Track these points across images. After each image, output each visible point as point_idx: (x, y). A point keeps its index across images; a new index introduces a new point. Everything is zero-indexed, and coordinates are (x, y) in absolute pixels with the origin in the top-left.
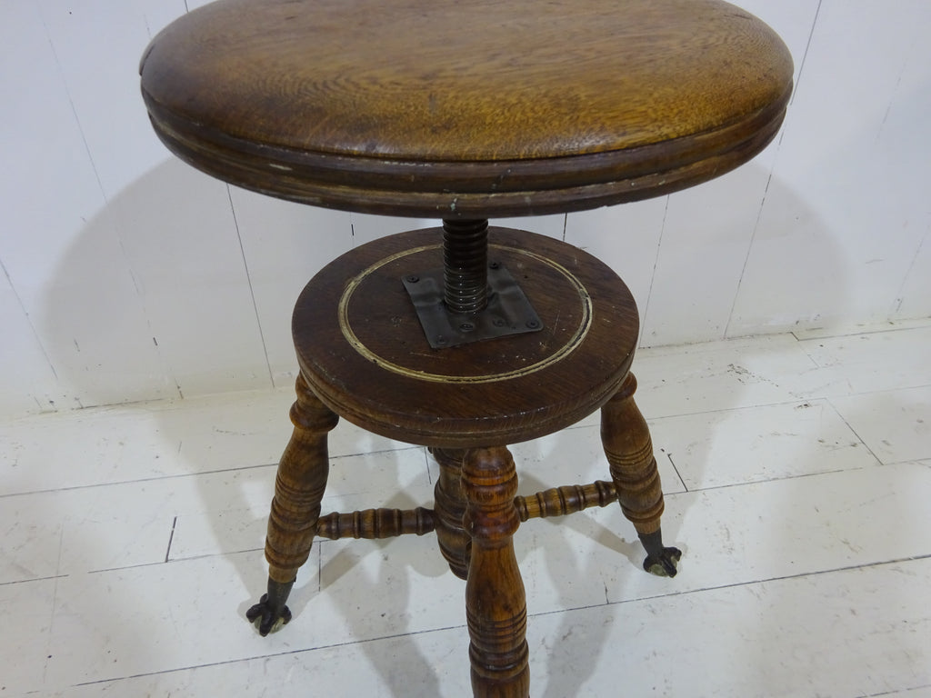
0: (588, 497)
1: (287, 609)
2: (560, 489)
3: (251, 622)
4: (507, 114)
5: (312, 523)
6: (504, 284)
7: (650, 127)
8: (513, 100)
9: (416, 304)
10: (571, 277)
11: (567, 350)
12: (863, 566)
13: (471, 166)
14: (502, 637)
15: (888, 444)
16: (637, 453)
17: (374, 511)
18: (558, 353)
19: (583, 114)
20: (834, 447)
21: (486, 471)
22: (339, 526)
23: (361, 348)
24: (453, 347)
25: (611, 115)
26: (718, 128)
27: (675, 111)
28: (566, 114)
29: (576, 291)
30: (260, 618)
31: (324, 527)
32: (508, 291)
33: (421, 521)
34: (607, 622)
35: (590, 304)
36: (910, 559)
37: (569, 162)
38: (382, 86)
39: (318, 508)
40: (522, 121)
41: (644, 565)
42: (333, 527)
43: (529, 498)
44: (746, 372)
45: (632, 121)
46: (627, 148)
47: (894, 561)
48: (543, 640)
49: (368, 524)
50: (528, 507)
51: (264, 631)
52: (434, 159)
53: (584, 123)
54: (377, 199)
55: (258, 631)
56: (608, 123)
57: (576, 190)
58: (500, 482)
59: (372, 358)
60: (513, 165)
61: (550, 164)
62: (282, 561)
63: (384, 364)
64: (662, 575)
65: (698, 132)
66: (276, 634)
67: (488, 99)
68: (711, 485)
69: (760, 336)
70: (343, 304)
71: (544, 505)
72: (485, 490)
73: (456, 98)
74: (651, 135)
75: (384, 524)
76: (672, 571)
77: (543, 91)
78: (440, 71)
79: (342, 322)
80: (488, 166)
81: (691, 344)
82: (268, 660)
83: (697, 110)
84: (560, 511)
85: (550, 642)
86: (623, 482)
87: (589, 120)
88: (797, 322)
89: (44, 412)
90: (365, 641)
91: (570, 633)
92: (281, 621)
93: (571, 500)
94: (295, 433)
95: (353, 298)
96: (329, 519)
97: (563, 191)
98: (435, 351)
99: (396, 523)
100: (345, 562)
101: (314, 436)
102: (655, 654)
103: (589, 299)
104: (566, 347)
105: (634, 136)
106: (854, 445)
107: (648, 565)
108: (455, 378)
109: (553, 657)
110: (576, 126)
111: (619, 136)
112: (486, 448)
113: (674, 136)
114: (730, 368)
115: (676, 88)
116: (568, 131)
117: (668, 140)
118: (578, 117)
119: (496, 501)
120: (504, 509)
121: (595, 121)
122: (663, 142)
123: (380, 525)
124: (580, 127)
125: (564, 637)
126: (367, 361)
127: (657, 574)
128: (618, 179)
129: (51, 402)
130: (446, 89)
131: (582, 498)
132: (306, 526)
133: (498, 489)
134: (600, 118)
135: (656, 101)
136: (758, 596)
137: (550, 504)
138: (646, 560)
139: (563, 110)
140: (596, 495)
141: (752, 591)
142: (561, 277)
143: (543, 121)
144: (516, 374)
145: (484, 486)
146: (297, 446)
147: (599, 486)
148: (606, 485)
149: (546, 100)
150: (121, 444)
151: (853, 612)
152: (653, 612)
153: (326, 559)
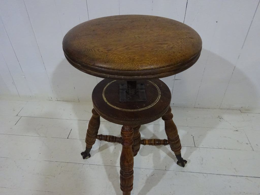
0: (161, 142)
1: (90, 154)
2: (154, 139)
3: (82, 155)
4: (120, 61)
5: (95, 136)
6: (142, 89)
7: (149, 66)
8: (122, 58)
9: (120, 91)
10: (158, 89)
11: (150, 107)
12: (238, 176)
13: (111, 70)
14: (126, 168)
15: (257, 145)
16: (172, 134)
17: (110, 136)
18: (147, 107)
19: (134, 62)
20: (241, 143)
21: (125, 130)
22: (102, 138)
23: (105, 99)
24: (124, 102)
25: (140, 63)
26: (166, 67)
27: (155, 63)
28: (131, 62)
29: (158, 93)
30: (83, 155)
31: (98, 137)
32: (142, 91)
34: (164, 174)
35: (160, 97)
36: (252, 177)
37: (130, 71)
38: (99, 52)
39: (97, 132)
40: (122, 62)
41: (177, 163)
42: (100, 137)
43: (147, 140)
44: (223, 119)
45: (144, 65)
46: (143, 70)
47: (247, 177)
48: (147, 175)
49: (108, 138)
50: (146, 142)
51: (84, 158)
52: (104, 68)
53: (134, 64)
54: (95, 74)
55: (83, 158)
56: (139, 65)
57: (133, 77)
58: (128, 134)
59: (106, 102)
60: (119, 71)
61: (127, 71)
62: (88, 143)
63: (108, 103)
64: (181, 166)
65: (161, 68)
66: (87, 159)
67: (117, 57)
68: (202, 147)
69: (230, 110)
70: (105, 88)
71: (150, 142)
72: (125, 135)
73: (111, 56)
74: (148, 68)
75: (112, 139)
76: (183, 166)
77: (129, 56)
78: (112, 49)
79: (103, 92)
80: (115, 71)
81: (209, 109)
82: (84, 165)
83: (161, 63)
84: (153, 145)
85: (148, 176)
86: (170, 140)
87: (135, 64)
88: (242, 107)
89: (50, 100)
90: (106, 166)
91: (153, 175)
92: (88, 157)
93: (157, 142)
94: (93, 115)
95: (108, 87)
96: (99, 136)
97: (130, 77)
98: (120, 102)
99: (114, 139)
100: (106, 147)
101: (96, 116)
102: (173, 184)
103: (160, 95)
104: (150, 106)
105: (144, 68)
106: (247, 144)
107: (178, 163)
108: (122, 109)
109: (148, 179)
110: (132, 65)
111: (141, 67)
112: (126, 125)
113: (154, 68)
114: (218, 117)
115: (157, 58)
116: (131, 65)
117: (152, 69)
118: (133, 63)
119: (127, 137)
120: (129, 140)
121: (137, 64)
122: (151, 69)
123: (111, 139)
124: (133, 65)
125: (152, 175)
126: (105, 102)
127: (180, 166)
128: (142, 75)
129: (51, 98)
130: (110, 54)
131: (159, 142)
132: (94, 136)
133: (128, 135)
134: (138, 63)
135: (152, 61)
136: (205, 177)
137: (151, 142)
138: (177, 162)
139: (131, 61)
140: (163, 142)
141: (204, 175)
142: (156, 89)
143: (126, 63)
144: (135, 110)
145: (125, 134)
146: (93, 118)
147: (165, 140)
149: (128, 58)
150: (64, 110)
151: (230, 187)
152: (176, 174)
153: (102, 145)
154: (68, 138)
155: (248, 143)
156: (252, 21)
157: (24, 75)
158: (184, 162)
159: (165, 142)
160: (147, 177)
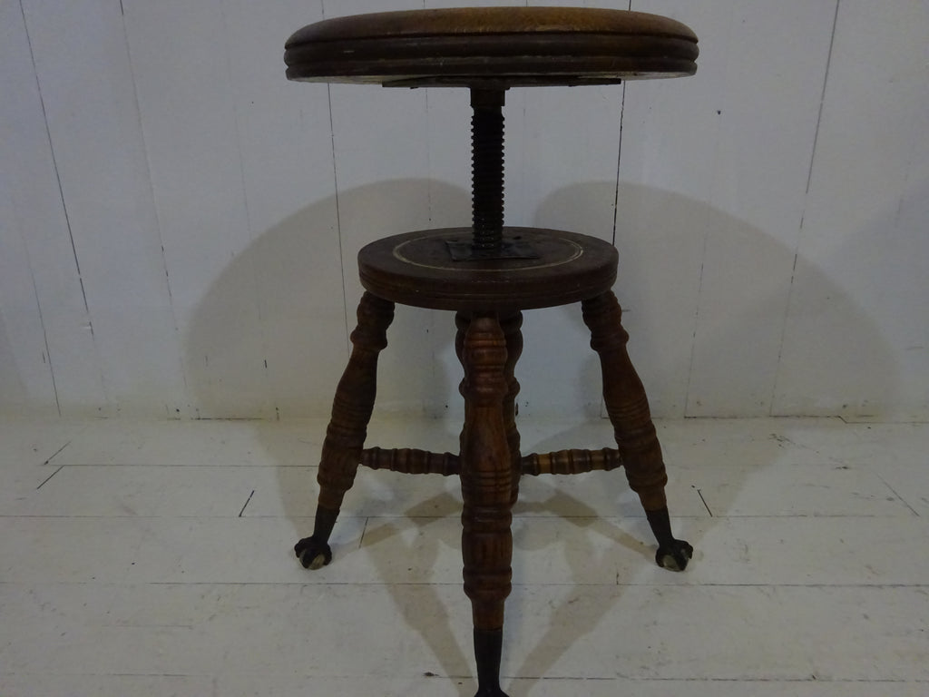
0: (595, 460)
1: (328, 547)
2: (569, 452)
3: (298, 555)
10: (573, 243)
11: (554, 264)
12: (884, 586)
13: (451, 39)
15: (927, 501)
17: (410, 449)
18: (546, 265)
20: (869, 498)
21: (479, 335)
22: (379, 459)
23: (403, 259)
29: (574, 247)
30: (304, 552)
31: (366, 458)
33: (446, 463)
34: (614, 596)
41: (656, 558)
42: (374, 459)
43: (543, 455)
44: (788, 440)
48: (550, 602)
50: (541, 464)
51: (307, 562)
55: (301, 564)
59: (409, 262)
63: (416, 264)
64: (672, 569)
66: (316, 570)
68: (737, 514)
69: (806, 417)
70: (398, 247)
75: (416, 461)
76: (681, 566)
79: (395, 251)
81: (736, 418)
85: (556, 603)
88: (844, 406)
89: (170, 419)
90: (392, 585)
91: (577, 600)
93: (580, 460)
94: (353, 352)
96: (371, 451)
99: (426, 460)
101: (366, 354)
102: (655, 623)
103: (582, 250)
106: (890, 499)
109: (557, 614)
114: (772, 437)
120: (493, 371)
123: (412, 462)
125: (571, 602)
129: (178, 410)
131: (588, 459)
133: (491, 350)
136: (768, 595)
137: (561, 460)
138: (658, 551)
140: (602, 458)
141: (762, 591)
145: (479, 348)
147: (606, 451)
148: (612, 452)
151: (866, 617)
152: (660, 594)
153: (369, 528)
154: (240, 516)
155: (894, 496)
156: (822, 105)
157: (90, 324)
158: (683, 551)
159: (609, 457)
160: (553, 607)
